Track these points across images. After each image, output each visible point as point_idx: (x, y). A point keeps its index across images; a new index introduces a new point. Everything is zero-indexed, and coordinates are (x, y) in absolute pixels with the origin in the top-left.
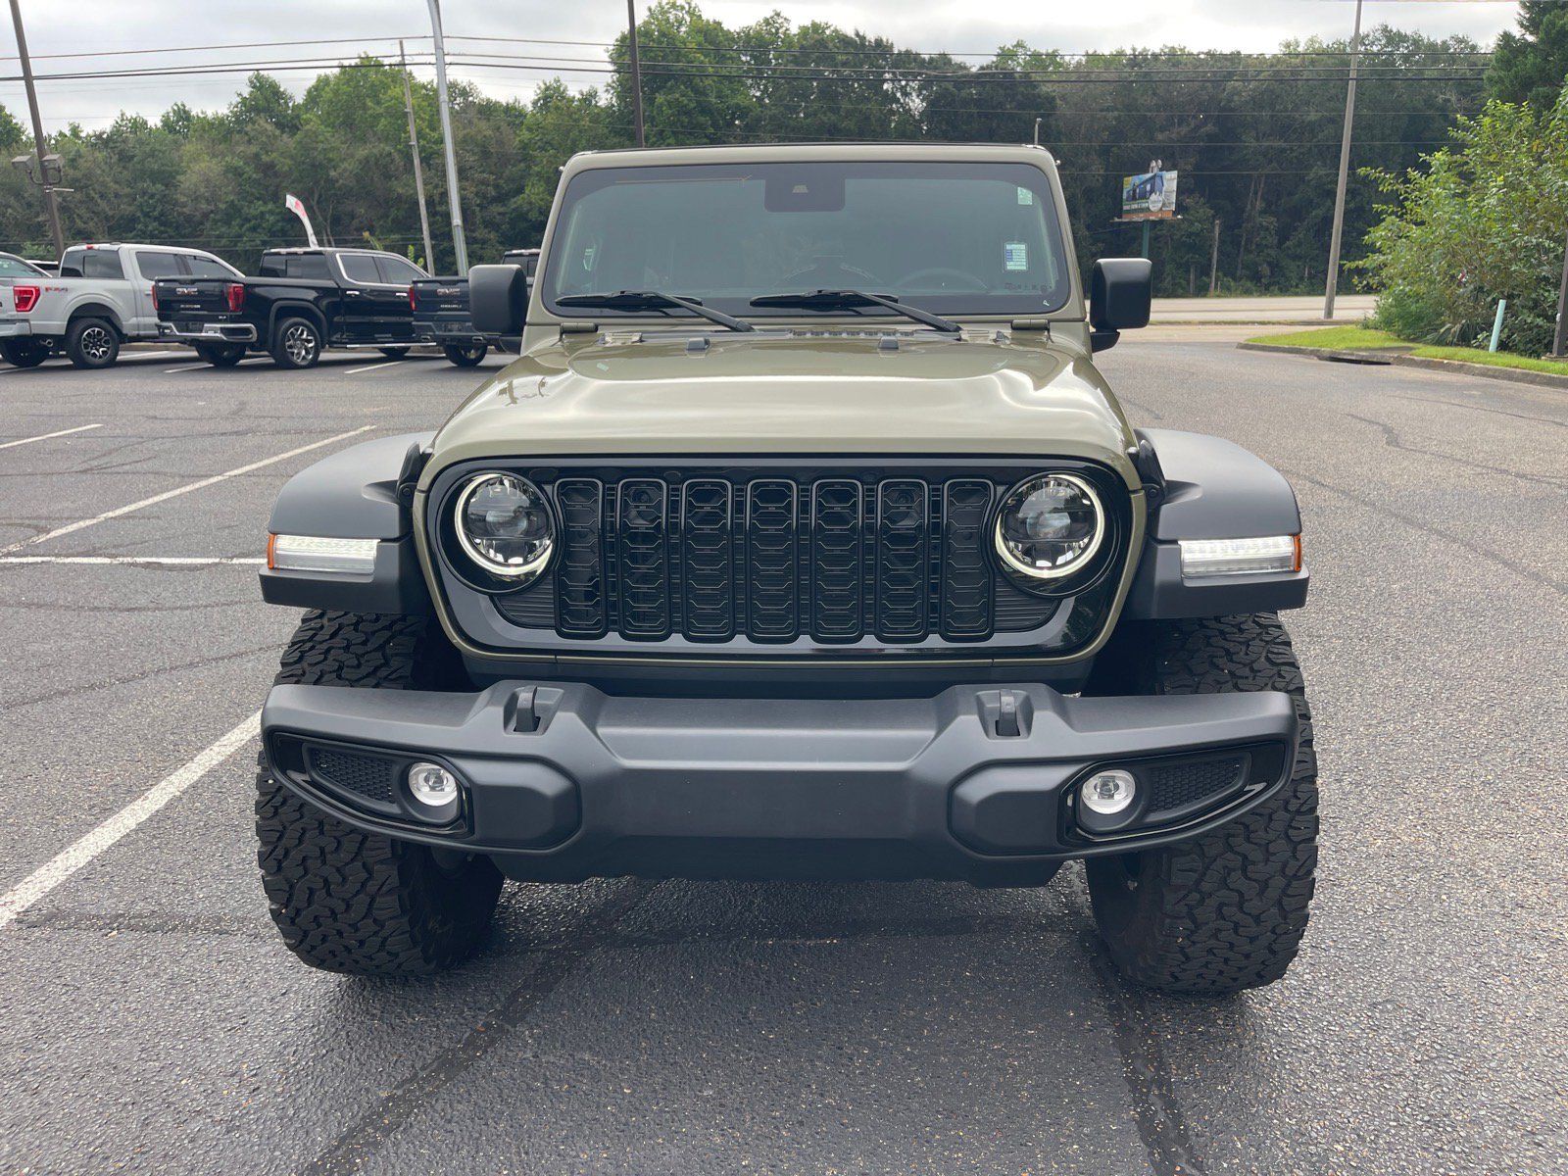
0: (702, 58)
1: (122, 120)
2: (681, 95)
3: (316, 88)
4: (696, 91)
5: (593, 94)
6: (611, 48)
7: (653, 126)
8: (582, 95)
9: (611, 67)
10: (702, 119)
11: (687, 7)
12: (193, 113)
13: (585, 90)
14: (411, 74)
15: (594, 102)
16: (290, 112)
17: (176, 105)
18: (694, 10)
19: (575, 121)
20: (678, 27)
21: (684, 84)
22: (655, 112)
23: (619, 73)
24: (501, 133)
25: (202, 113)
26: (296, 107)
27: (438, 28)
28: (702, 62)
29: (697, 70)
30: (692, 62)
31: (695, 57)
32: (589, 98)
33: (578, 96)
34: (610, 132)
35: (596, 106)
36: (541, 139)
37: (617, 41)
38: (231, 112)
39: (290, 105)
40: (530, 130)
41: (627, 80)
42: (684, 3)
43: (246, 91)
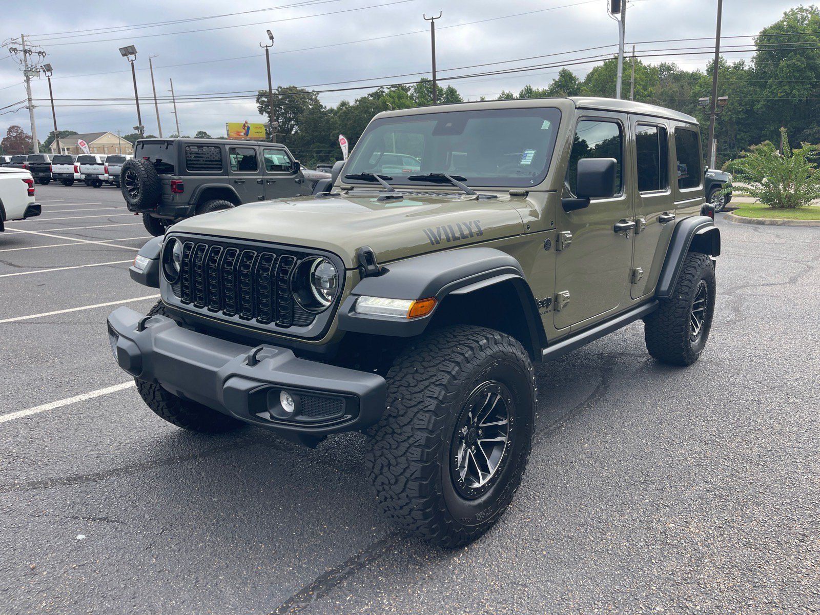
0: (815, 38)
1: (503, 94)
2: (798, 61)
3: (592, 74)
4: (808, 58)
5: (742, 64)
6: (756, 37)
7: (776, 79)
8: (735, 65)
9: (755, 48)
10: (809, 74)
11: (810, 9)
12: (533, 90)
13: (737, 61)
14: (640, 62)
15: (741, 68)
16: (576, 86)
17: (527, 86)
18: (815, 11)
19: (727, 79)
20: (803, 22)
21: (800, 54)
22: (778, 72)
23: (759, 51)
24: (683, 89)
25: (537, 89)
26: (580, 83)
27: (622, 40)
28: (814, 40)
29: (810, 46)
30: (807, 41)
31: (809, 38)
32: (738, 67)
33: (732, 65)
34: (748, 84)
35: (742, 70)
36: (706, 91)
37: (761, 33)
38: (549, 88)
39: (577, 83)
40: (701, 86)
41: (763, 54)
42: (808, 8)
43: (557, 78)
